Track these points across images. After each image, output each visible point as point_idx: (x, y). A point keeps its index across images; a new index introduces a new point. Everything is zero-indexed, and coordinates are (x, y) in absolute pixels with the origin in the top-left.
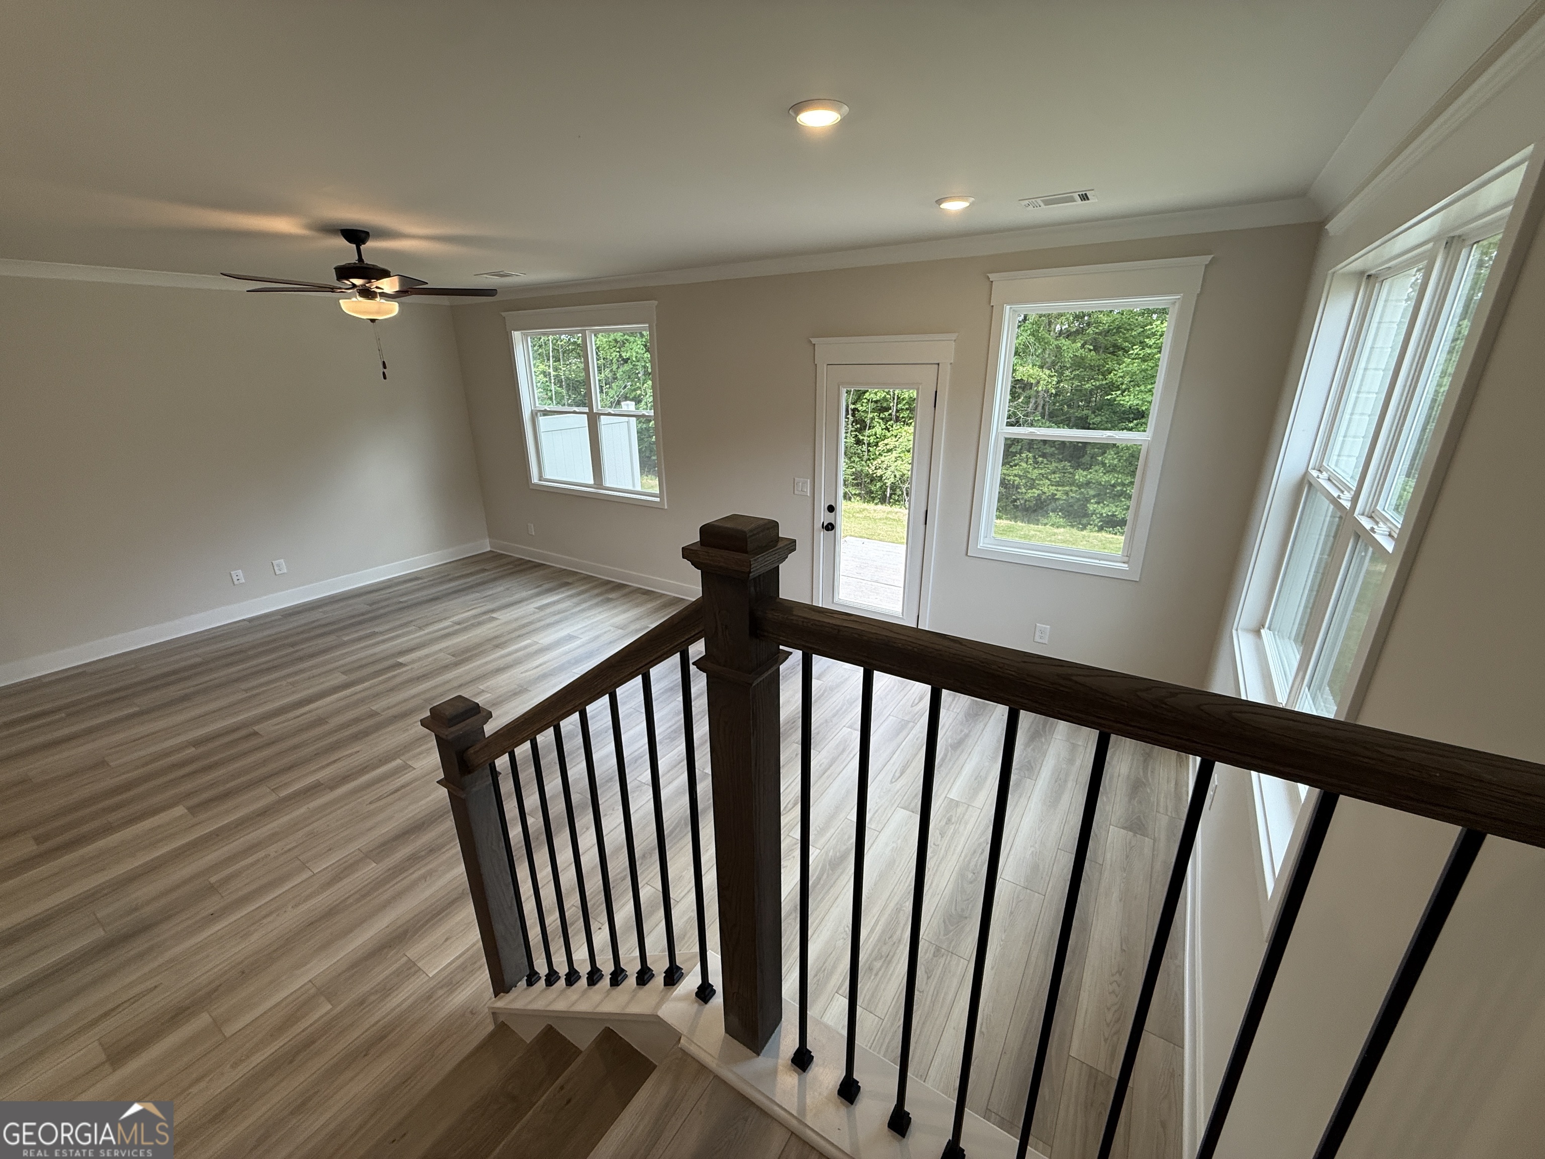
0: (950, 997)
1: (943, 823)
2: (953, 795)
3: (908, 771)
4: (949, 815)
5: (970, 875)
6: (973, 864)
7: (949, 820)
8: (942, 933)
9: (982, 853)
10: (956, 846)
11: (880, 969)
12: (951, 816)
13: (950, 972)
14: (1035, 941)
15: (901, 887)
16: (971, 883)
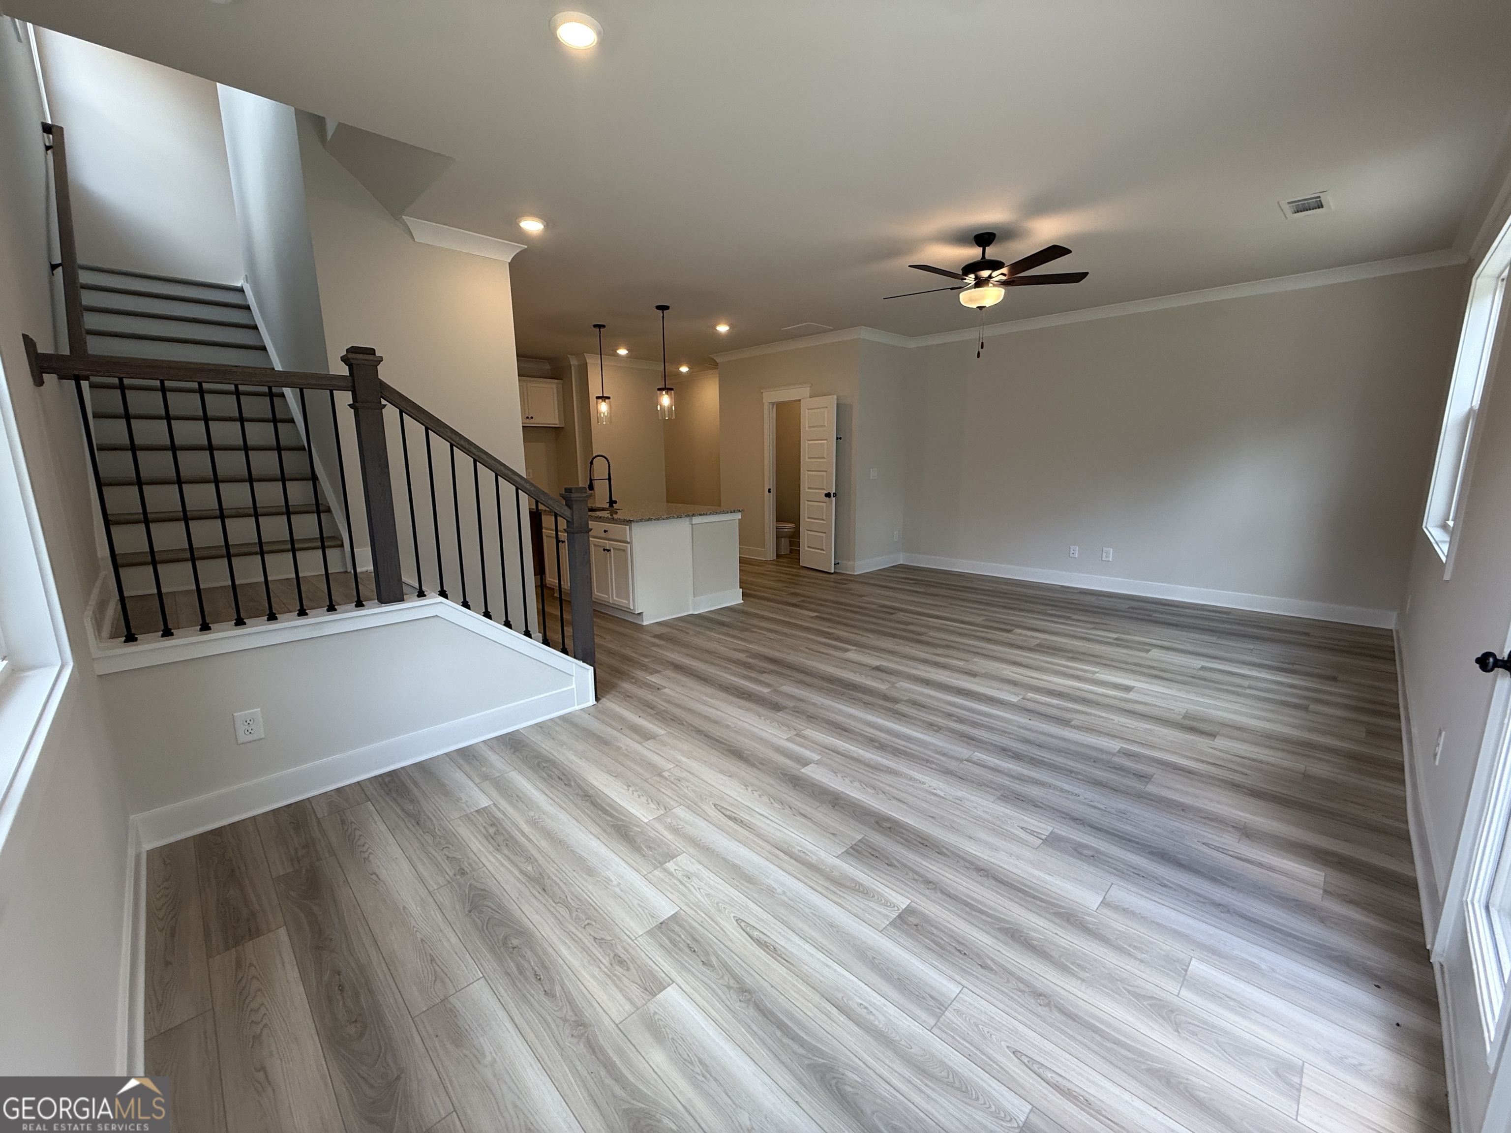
0: (420, 866)
1: (620, 951)
2: (671, 994)
3: (760, 952)
4: (631, 966)
5: (515, 942)
6: (529, 954)
7: (621, 962)
8: (474, 883)
9: (536, 975)
10: (569, 947)
11: (487, 831)
12: (628, 969)
13: (437, 874)
14: (383, 965)
15: (553, 870)
16: (505, 938)
